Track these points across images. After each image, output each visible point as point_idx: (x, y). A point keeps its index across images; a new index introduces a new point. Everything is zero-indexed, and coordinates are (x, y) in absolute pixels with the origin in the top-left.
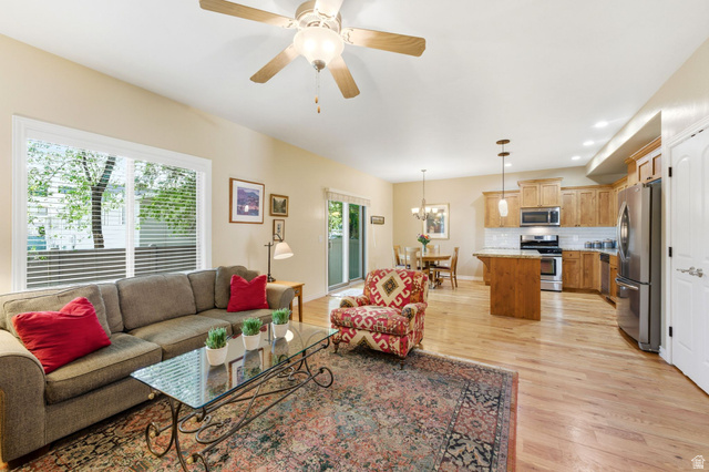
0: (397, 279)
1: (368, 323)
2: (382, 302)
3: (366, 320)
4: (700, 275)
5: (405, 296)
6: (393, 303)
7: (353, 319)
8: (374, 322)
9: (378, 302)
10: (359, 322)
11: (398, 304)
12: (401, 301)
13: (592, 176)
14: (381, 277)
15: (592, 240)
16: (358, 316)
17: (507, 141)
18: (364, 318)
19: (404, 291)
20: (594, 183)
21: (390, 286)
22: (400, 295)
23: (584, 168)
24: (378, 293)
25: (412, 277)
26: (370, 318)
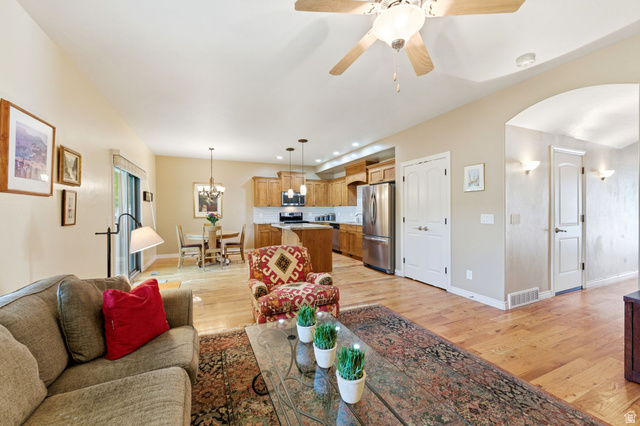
0: (288, 255)
1: (309, 300)
2: (280, 281)
3: (307, 298)
4: (426, 229)
5: (300, 270)
6: (291, 279)
7: (293, 302)
8: (315, 297)
9: (275, 282)
10: (299, 302)
11: (295, 278)
12: (297, 275)
13: (318, 174)
14: (271, 257)
15: (319, 215)
16: (296, 298)
17: (306, 141)
18: (304, 296)
19: (298, 265)
20: (319, 179)
21: (283, 263)
22: (295, 270)
23: (314, 168)
24: (273, 273)
25: (300, 251)
26: (309, 295)
